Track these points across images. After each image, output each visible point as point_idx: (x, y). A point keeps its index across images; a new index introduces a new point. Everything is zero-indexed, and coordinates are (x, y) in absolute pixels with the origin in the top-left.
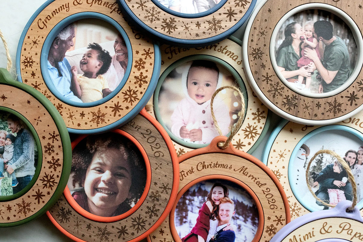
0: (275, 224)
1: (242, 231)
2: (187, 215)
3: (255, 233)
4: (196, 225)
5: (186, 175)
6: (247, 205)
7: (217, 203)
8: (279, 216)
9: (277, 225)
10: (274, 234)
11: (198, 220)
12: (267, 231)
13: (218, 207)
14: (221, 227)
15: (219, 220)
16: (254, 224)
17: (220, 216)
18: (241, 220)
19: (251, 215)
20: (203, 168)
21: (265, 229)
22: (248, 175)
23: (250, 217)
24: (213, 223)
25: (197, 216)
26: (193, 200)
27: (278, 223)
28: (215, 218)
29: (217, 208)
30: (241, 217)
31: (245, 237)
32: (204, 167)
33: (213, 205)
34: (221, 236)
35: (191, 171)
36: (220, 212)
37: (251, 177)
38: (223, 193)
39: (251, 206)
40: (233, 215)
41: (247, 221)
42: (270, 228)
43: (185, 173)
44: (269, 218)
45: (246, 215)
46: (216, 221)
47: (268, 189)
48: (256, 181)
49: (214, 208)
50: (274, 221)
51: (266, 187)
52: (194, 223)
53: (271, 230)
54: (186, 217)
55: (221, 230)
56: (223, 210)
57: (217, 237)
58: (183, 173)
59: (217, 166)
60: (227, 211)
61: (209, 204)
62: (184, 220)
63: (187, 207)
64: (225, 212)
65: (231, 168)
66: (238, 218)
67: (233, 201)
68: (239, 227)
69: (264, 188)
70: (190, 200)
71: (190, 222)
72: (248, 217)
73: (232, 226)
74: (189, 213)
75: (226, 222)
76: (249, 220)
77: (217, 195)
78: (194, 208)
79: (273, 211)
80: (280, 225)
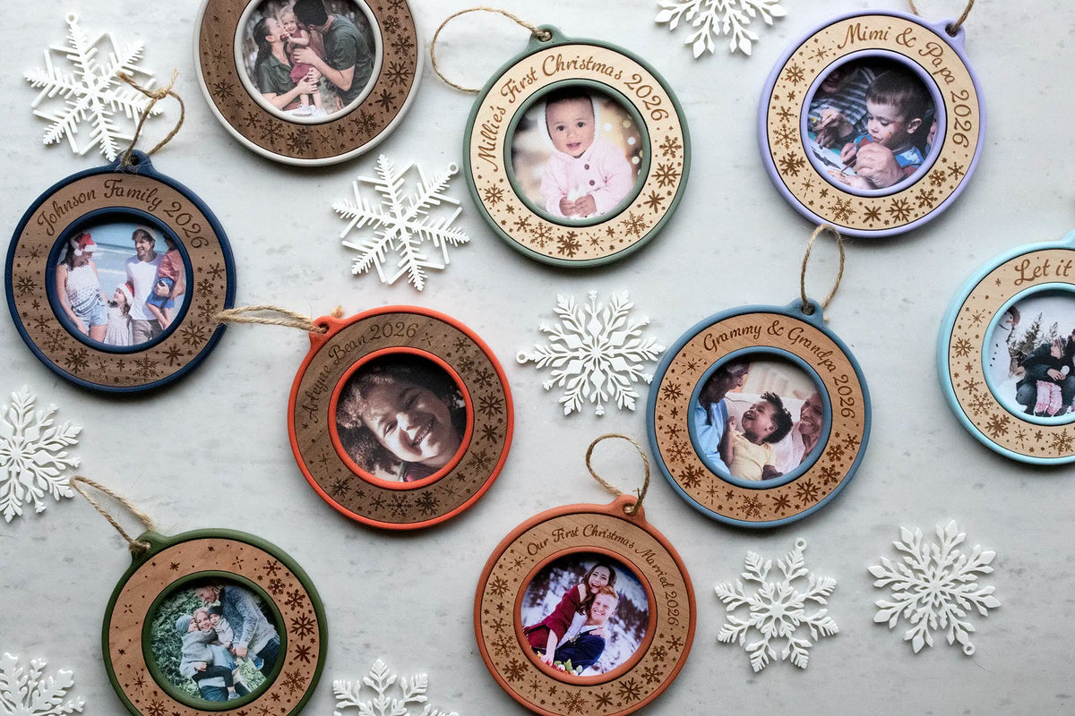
0: (667, 646)
1: (617, 642)
2: (544, 595)
3: (634, 651)
4: (552, 615)
5: (564, 536)
6: (636, 608)
7: (594, 591)
8: (676, 637)
9: (669, 649)
10: (661, 661)
11: (558, 606)
12: (652, 654)
13: (594, 596)
14: (588, 628)
15: (589, 616)
16: (637, 637)
17: (592, 611)
18: (620, 626)
19: (638, 623)
20: (592, 534)
21: (651, 651)
22: (653, 565)
23: (635, 627)
24: (579, 619)
25: (559, 600)
26: (561, 576)
27: (672, 647)
28: (584, 612)
29: (591, 598)
30: (621, 622)
31: (619, 653)
32: (594, 532)
33: (587, 592)
34: (584, 641)
35: (574, 534)
36: (594, 605)
37: (656, 569)
38: (608, 579)
39: (643, 610)
40: (612, 616)
41: (630, 630)
42: (659, 650)
43: (565, 533)
44: (662, 636)
45: (629, 621)
46: (584, 617)
47: (674, 594)
48: (661, 576)
49: (587, 597)
50: (667, 642)
51: (672, 589)
52: (552, 609)
53: (659, 654)
54: (542, 598)
55: (587, 633)
56: (599, 604)
57: (578, 640)
58: (561, 532)
59: (614, 537)
60: (605, 606)
61: (582, 589)
62: (539, 601)
63: (548, 583)
64: (601, 608)
65: (632, 546)
66: (617, 622)
67: (619, 595)
68: (615, 636)
69: (669, 590)
70: (557, 575)
71: (546, 607)
72: (632, 625)
74: (549, 593)
75: (597, 623)
76: (633, 630)
77: (597, 578)
78: (558, 587)
79: (670, 626)
80: (673, 650)
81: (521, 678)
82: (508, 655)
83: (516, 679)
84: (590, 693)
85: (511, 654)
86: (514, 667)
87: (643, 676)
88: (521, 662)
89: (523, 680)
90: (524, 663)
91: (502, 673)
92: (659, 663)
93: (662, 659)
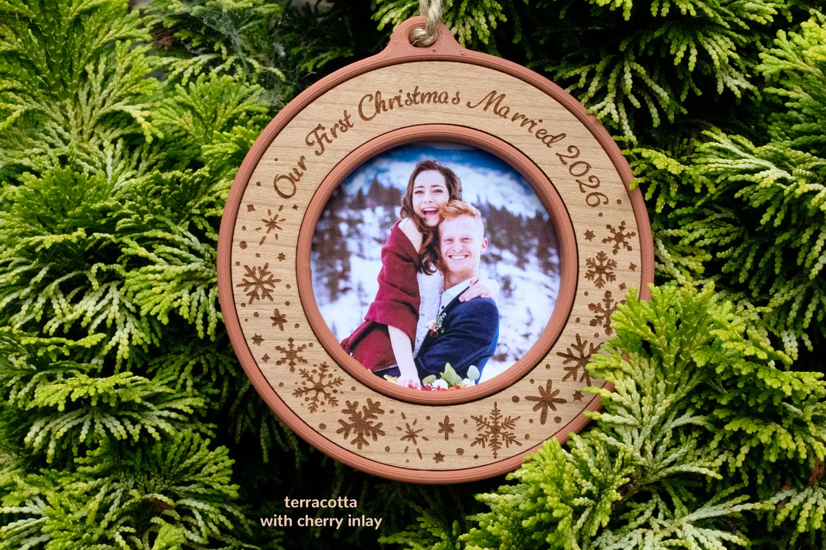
0: (608, 249)
1: (516, 293)
2: (347, 268)
3: (555, 296)
4: (379, 297)
5: (330, 137)
6: (520, 216)
7: (432, 221)
8: (616, 225)
9: (615, 252)
10: (611, 281)
11: (381, 278)
12: (590, 275)
13: (436, 231)
14: (452, 293)
15: (445, 270)
16: (547, 267)
17: (447, 259)
18: (507, 263)
19: (536, 242)
20: (378, 111)
21: (584, 270)
22: (510, 115)
23: (534, 250)
24: (429, 284)
25: (377, 266)
26: (361, 221)
27: (617, 247)
28: (433, 268)
29: (432, 237)
30: (506, 254)
31: (529, 311)
32: (380, 106)
33: (421, 230)
34: (458, 319)
35: (345, 125)
36: (445, 248)
37: (520, 121)
38: (445, 190)
39: (532, 215)
40: (485, 251)
41: (527, 261)
42: (598, 263)
43: (328, 131)
44: (589, 235)
45: (520, 247)
46: (437, 277)
47: (573, 149)
48: (535, 129)
49: (425, 238)
50: (604, 241)
51: (565, 142)
52: (372, 289)
53: (600, 270)
54: (344, 275)
55: (456, 302)
56: (451, 240)
57: (446, 323)
58: (320, 133)
59: (418, 98)
60: (464, 240)
61: (408, 227)
62: (342, 284)
63: (344, 245)
64: (458, 246)
65: (457, 99)
66: (499, 258)
67: (478, 207)
68: (507, 285)
69: (561, 147)
70: (351, 222)
71: (360, 289)
72: (528, 249)
73: (484, 285)
74: (354, 261)
75: (465, 275)
76: (532, 258)
77: (427, 196)
78: (365, 243)
79: (596, 211)
80: (623, 250)
81: (377, 432)
82: (334, 402)
83: (369, 439)
84: (516, 399)
85: (338, 396)
86: (356, 417)
87: (593, 323)
88: (363, 403)
89: (383, 433)
90: (369, 401)
91: (339, 439)
92: (609, 286)
93: (611, 277)
